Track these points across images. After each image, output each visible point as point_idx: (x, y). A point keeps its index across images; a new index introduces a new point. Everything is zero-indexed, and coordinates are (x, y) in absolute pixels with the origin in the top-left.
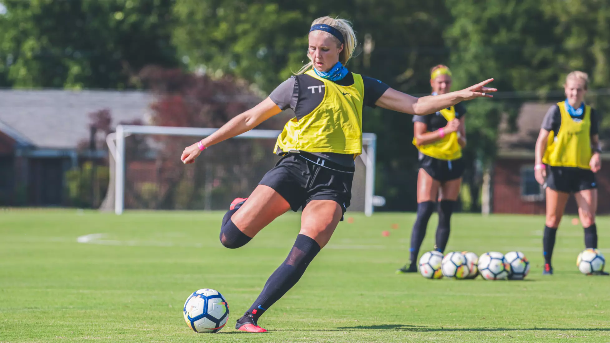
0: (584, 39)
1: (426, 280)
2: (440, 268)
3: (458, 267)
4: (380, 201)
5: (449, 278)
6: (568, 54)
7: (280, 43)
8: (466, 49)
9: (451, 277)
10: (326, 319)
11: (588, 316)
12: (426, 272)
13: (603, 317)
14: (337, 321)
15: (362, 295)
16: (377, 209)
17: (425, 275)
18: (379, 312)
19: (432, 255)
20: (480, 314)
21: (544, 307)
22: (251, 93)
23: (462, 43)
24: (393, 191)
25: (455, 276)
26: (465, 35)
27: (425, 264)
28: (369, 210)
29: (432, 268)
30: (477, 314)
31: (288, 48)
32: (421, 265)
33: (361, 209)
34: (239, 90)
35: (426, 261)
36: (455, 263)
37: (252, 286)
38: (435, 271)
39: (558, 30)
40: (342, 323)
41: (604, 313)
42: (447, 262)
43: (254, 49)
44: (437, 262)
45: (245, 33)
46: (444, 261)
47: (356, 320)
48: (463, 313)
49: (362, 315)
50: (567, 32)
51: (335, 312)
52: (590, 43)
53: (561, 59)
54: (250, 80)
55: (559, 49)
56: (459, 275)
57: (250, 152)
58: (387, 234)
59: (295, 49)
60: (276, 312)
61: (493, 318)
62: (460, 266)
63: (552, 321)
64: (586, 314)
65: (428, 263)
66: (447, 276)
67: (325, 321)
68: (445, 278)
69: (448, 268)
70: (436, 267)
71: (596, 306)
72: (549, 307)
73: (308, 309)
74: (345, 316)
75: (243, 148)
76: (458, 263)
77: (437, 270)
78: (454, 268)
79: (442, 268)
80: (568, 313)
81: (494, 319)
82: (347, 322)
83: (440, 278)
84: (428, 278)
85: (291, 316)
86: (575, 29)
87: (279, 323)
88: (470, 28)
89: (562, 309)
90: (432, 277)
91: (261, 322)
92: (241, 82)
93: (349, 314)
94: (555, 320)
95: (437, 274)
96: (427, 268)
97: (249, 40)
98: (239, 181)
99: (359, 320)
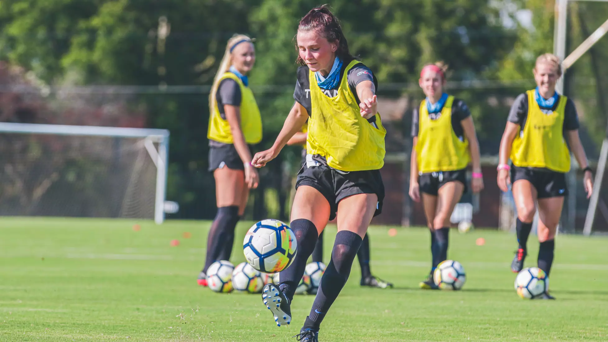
0: (408, 26)
1: (215, 294)
2: (230, 280)
3: (251, 279)
4: (172, 207)
5: (240, 291)
6: (390, 43)
7: (62, 25)
8: (274, 36)
9: (242, 290)
10: (93, 335)
11: (392, 335)
12: (214, 285)
13: (409, 335)
14: (105, 337)
15: (138, 309)
16: (168, 216)
17: (213, 288)
18: (155, 328)
19: (221, 265)
20: (270, 331)
21: (343, 324)
22: (27, 83)
23: (271, 29)
24: (189, 197)
25: (247, 290)
26: (273, 19)
27: (213, 275)
28: (159, 216)
29: (221, 281)
30: (267, 331)
31: (71, 31)
32: (209, 277)
33: (151, 216)
34: (14, 79)
35: (215, 272)
36: (247, 275)
37: (13, 299)
38: (224, 283)
39: (379, 15)
40: (111, 339)
41: (411, 331)
42: (238, 273)
43: (31, 32)
44: (227, 273)
45: (22, 13)
46: (235, 272)
47: (127, 336)
48: (251, 330)
49: (134, 331)
50: (389, 17)
51: (104, 327)
52: (415, 30)
53: (382, 48)
54: (27, 68)
55: (380, 37)
56: (251, 288)
57: (25, 150)
58: (177, 243)
59: (79, 32)
60: (36, 327)
61: (284, 335)
62: (253, 278)
63: (351, 339)
64: (390, 332)
65: (217, 275)
66: (238, 289)
67: (92, 337)
68: (235, 291)
69: (240, 281)
70: (225, 279)
71: (402, 323)
72: (349, 324)
73: (74, 324)
74: (116, 331)
75: (18, 146)
76: (251, 275)
77: (227, 283)
78: (246, 280)
79: (233, 281)
80: (370, 331)
81: (286, 337)
82: (117, 338)
83: (231, 291)
84: (217, 292)
85: (53, 331)
86: (398, 15)
87: (38, 339)
88: (280, 11)
89: (364, 327)
90: (221, 291)
91: (17, 338)
92: (16, 69)
93: (121, 330)
94: (355, 338)
95: (227, 288)
96: (216, 280)
97: (27, 21)
98: (12, 182)
99: (130, 337)
